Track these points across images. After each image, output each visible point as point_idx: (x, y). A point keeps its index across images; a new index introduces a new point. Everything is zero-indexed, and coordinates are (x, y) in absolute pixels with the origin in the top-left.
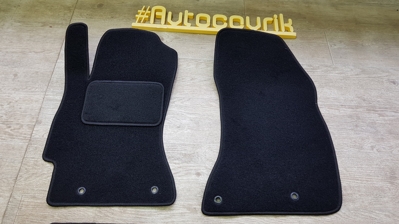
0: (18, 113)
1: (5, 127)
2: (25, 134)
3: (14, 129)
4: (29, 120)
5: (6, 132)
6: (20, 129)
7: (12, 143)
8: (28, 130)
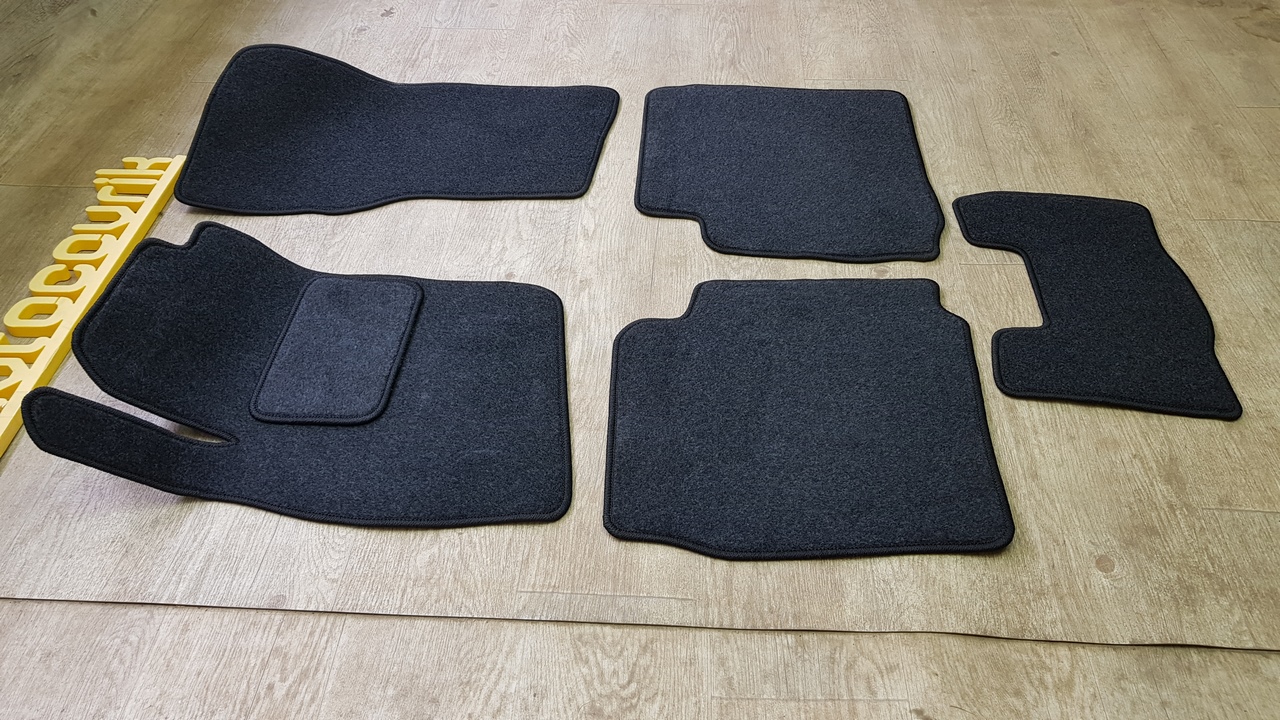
0: (215, 676)
1: (267, 700)
2: (312, 634)
3: (283, 670)
4: (260, 632)
5: (287, 695)
6: (286, 655)
7: (337, 664)
8: (299, 628)
